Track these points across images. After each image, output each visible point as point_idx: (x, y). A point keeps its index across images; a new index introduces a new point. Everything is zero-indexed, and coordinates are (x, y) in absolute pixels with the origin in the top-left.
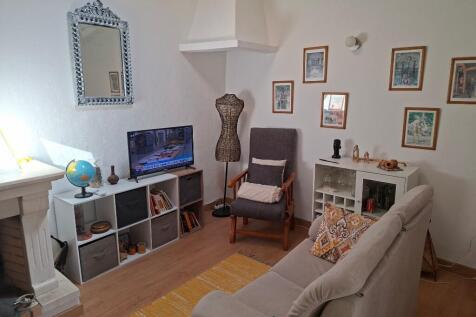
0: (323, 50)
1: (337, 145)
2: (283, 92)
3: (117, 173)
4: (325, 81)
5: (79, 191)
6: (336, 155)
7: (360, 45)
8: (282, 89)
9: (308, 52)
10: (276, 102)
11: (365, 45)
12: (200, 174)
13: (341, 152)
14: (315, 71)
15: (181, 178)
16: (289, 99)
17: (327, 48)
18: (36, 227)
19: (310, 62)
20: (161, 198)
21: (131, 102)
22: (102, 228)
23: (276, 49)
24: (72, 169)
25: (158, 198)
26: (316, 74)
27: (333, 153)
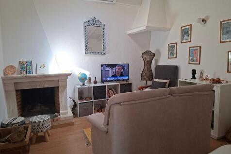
0: (189, 27)
1: (194, 72)
2: (173, 48)
3: (97, 80)
4: (190, 41)
5: (82, 84)
6: (194, 78)
7: (205, 22)
8: (171, 47)
9: (183, 28)
10: (169, 53)
11: (208, 22)
12: (131, 84)
13: (196, 76)
14: (186, 37)
15: (121, 85)
16: (175, 52)
17: (191, 25)
18: (63, 92)
19: (184, 33)
20: (112, 92)
21: (105, 54)
22: (88, 99)
23: (170, 29)
24: (80, 76)
25: (111, 91)
26: (187, 38)
27: (191, 76)
